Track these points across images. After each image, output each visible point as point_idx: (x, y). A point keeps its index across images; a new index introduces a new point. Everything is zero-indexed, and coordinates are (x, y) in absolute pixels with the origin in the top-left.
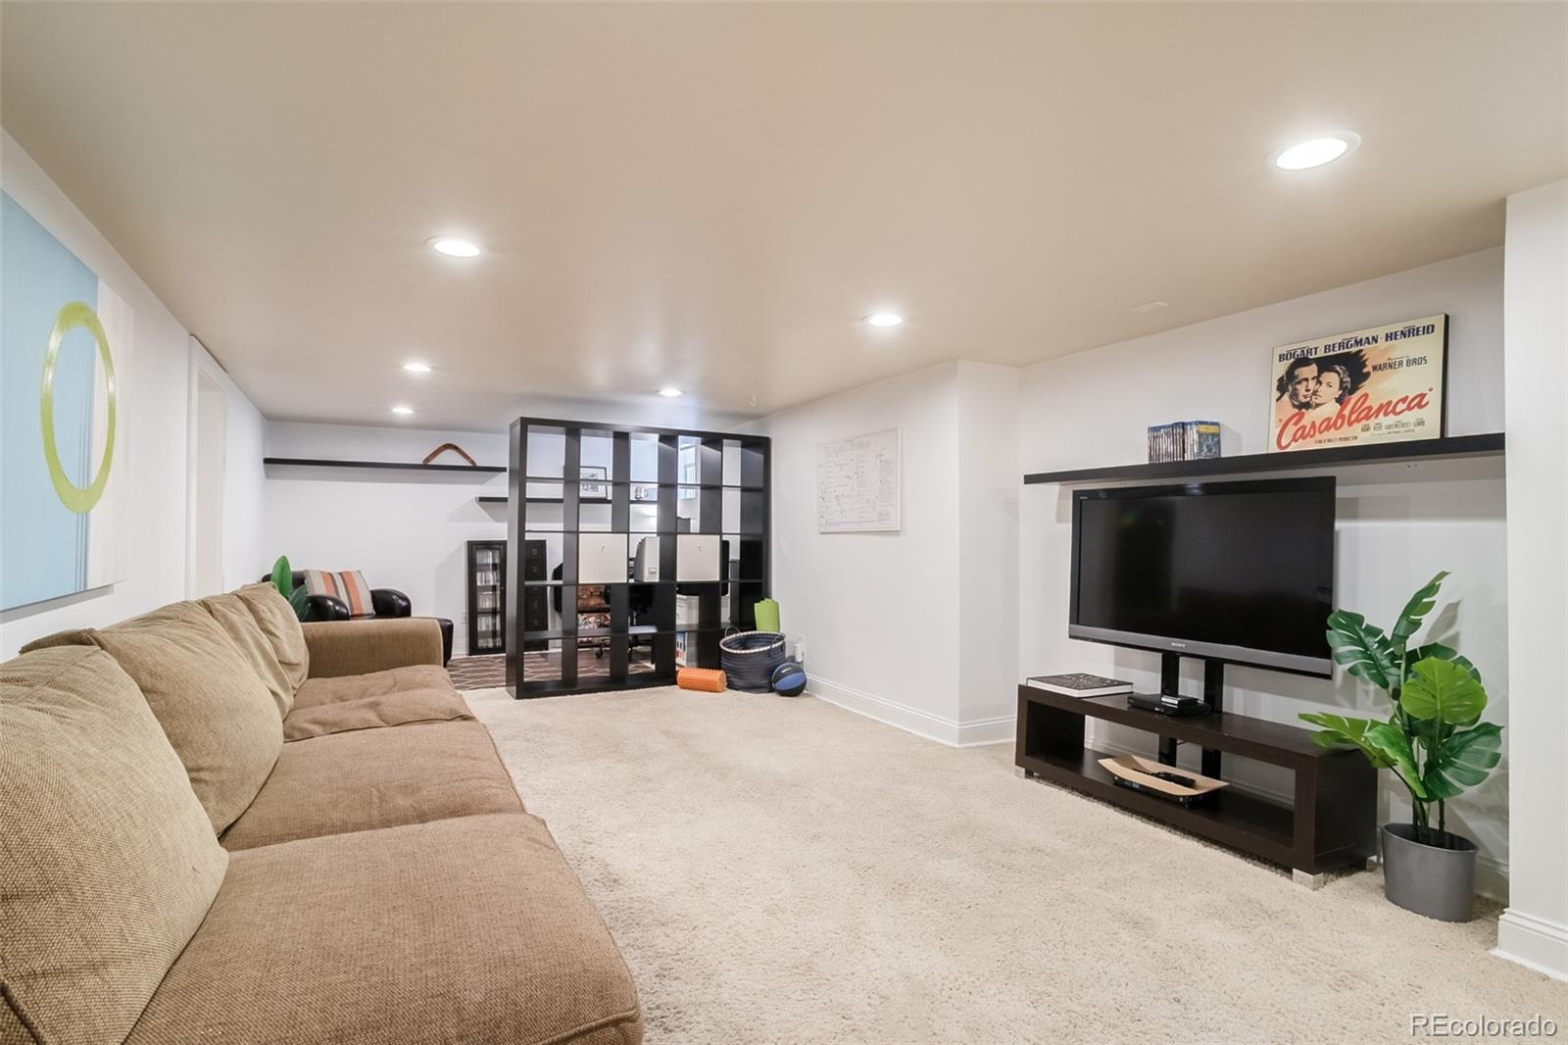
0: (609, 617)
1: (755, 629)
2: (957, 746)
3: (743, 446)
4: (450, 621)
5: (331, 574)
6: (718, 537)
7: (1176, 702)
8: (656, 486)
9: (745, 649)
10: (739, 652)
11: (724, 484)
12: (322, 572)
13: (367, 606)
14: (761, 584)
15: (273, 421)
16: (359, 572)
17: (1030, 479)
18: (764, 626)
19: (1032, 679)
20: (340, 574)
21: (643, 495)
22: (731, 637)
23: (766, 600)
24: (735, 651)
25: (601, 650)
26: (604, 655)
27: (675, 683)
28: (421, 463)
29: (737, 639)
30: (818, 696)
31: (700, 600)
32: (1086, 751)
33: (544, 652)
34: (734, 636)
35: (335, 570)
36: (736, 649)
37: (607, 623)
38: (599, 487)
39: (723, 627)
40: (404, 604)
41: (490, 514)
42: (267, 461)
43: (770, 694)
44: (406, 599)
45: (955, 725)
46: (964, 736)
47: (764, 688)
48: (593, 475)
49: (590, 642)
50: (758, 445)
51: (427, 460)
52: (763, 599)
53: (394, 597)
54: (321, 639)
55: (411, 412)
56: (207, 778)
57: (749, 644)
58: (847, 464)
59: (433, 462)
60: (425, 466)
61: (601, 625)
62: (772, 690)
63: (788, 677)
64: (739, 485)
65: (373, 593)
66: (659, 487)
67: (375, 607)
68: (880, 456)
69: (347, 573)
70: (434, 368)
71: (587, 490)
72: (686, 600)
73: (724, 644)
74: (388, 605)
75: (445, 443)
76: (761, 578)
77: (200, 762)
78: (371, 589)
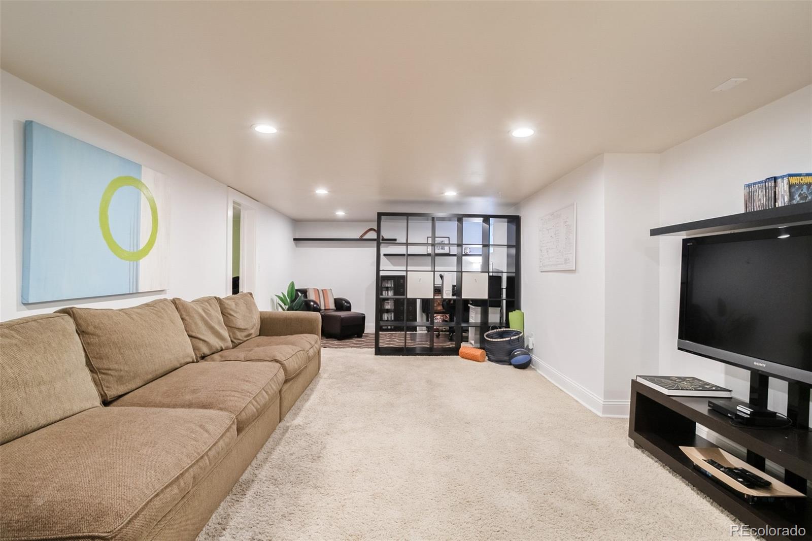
0: (448, 317)
1: (509, 328)
2: (600, 414)
3: (508, 222)
4: (364, 314)
5: (318, 290)
6: (487, 274)
7: (749, 413)
8: (481, 246)
9: (502, 338)
10: (499, 340)
11: (490, 244)
12: (314, 289)
13: (332, 306)
14: (514, 301)
15: (296, 222)
16: (331, 290)
17: (654, 232)
18: (514, 326)
19: (640, 376)
20: (322, 290)
21: (468, 252)
22: (493, 331)
23: (517, 311)
24: (496, 340)
25: (439, 334)
26: (440, 336)
27: (458, 355)
28: (359, 238)
29: (497, 333)
30: (538, 370)
31: (481, 309)
32: (696, 436)
33: (415, 332)
34: (495, 330)
35: (320, 288)
36: (495, 338)
37: (447, 319)
38: (445, 247)
39: (489, 325)
40: (348, 305)
41: (390, 262)
42: (295, 239)
43: (509, 366)
44: (349, 303)
45: (600, 400)
46: (606, 409)
47: (507, 362)
48: (442, 241)
49: (438, 329)
50: (514, 221)
51: (361, 236)
52: (515, 310)
53: (344, 302)
54: (267, 318)
55: (344, 214)
56: (113, 374)
57: (504, 336)
58: (551, 229)
59: (365, 237)
60: (361, 239)
61: (444, 321)
62: (510, 364)
63: (518, 357)
64: (506, 244)
65: (335, 300)
66: (483, 247)
67: (336, 306)
68: (565, 222)
69: (325, 290)
70: (328, 191)
71: (439, 249)
72: (475, 309)
73: (487, 336)
74: (341, 305)
75: (370, 228)
76: (514, 298)
77: (110, 366)
78: (335, 297)
